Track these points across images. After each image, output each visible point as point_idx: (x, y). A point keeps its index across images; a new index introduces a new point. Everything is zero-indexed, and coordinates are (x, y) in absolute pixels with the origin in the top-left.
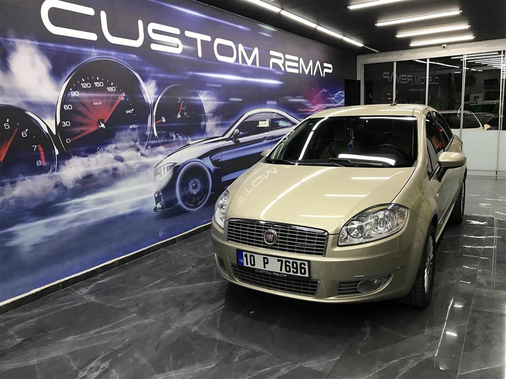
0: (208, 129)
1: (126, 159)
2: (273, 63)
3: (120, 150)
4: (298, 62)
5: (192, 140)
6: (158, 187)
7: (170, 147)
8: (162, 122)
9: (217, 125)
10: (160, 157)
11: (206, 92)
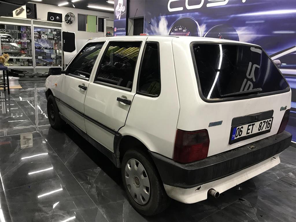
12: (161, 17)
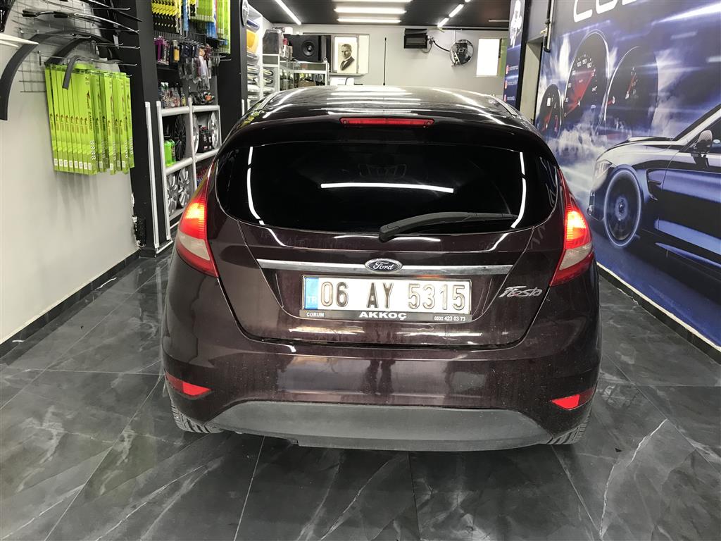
0: (655, 121)
5: (633, 137)
7: (612, 138)
8: (612, 103)
9: (671, 116)
10: (602, 149)
12: (564, 36)
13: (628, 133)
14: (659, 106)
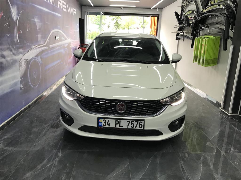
0: (39, 39)
1: (6, 57)
2: (59, 4)
3: (3, 50)
4: (66, 5)
5: (33, 46)
6: (21, 74)
7: (25, 49)
8: (20, 33)
9: (42, 37)
10: (21, 56)
11: (37, 17)
13: (31, 45)
14: (39, 34)
